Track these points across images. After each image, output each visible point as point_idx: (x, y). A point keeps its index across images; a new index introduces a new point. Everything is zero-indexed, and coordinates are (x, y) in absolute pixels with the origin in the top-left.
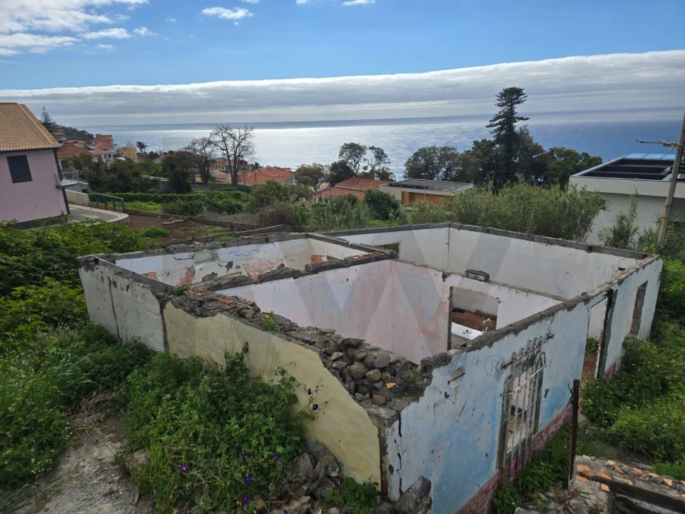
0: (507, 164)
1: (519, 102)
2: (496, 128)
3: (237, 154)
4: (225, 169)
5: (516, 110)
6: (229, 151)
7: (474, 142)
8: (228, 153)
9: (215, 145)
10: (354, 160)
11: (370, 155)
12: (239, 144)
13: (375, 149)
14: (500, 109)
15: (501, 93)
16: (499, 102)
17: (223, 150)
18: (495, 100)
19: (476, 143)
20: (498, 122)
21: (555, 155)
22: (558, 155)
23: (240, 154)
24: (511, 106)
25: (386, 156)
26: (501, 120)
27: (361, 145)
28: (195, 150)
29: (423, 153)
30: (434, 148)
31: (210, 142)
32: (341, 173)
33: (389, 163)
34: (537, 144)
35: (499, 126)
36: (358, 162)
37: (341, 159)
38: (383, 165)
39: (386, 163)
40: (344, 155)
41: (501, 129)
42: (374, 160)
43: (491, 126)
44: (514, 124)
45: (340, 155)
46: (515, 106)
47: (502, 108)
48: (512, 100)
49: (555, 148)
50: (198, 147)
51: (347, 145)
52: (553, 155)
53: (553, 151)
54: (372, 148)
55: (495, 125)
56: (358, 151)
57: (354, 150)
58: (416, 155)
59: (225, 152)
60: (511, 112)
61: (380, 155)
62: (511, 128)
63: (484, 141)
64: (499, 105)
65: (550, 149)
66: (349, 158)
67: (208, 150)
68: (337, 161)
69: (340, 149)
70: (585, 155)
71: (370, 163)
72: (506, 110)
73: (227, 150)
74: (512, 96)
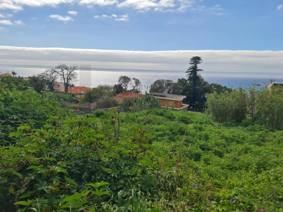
0: (194, 89)
1: (199, 63)
2: (189, 73)
3: (69, 78)
4: (57, 86)
5: (198, 66)
6: (64, 76)
7: (178, 79)
8: (64, 77)
9: (58, 73)
10: (125, 84)
11: (133, 82)
12: (70, 73)
13: (135, 79)
14: (191, 65)
15: (192, 59)
16: (191, 62)
17: (62, 75)
18: (189, 61)
19: (179, 80)
20: (190, 70)
21: (213, 87)
22: (214, 86)
23: (70, 78)
24: (196, 64)
25: (140, 83)
26: (191, 70)
27: (129, 77)
28: (47, 74)
29: (158, 82)
30: (163, 80)
31: (55, 71)
32: (119, 89)
33: (141, 86)
34: (206, 81)
35: (191, 73)
36: (127, 85)
37: (119, 83)
38: (139, 87)
39: (140, 86)
40: (121, 81)
41: (191, 74)
42: (135, 84)
43: (187, 72)
44: (197, 72)
45: (119, 81)
46: (197, 64)
47: (192, 65)
48: (196, 62)
49: (213, 84)
50: (49, 73)
51: (122, 77)
52: (212, 87)
53: (212, 85)
54: (134, 79)
55: (189, 72)
56: (127, 80)
57: (126, 80)
58: (155, 82)
59: (63, 76)
60: (196, 67)
61: (137, 82)
62: (196, 74)
63: (182, 79)
64: (191, 64)
65: (211, 84)
66: (123, 83)
67: (54, 75)
68: (117, 84)
69: (119, 78)
70: (225, 87)
71: (133, 86)
72: (193, 66)
73: (63, 75)
74: (196, 60)
